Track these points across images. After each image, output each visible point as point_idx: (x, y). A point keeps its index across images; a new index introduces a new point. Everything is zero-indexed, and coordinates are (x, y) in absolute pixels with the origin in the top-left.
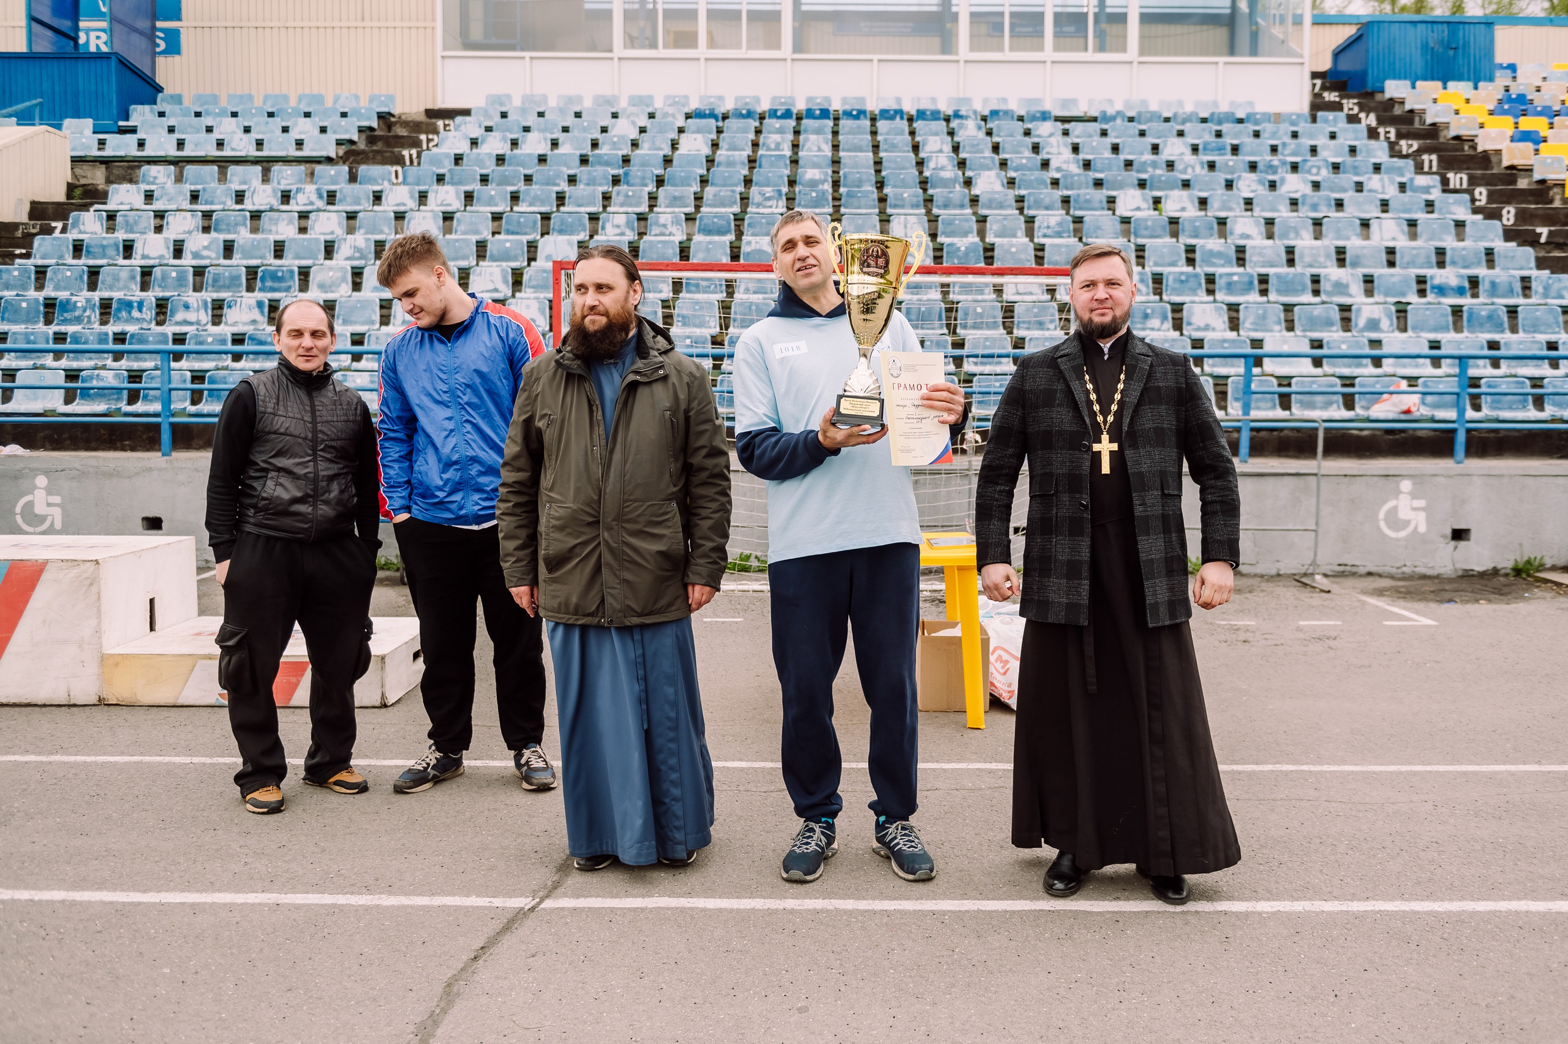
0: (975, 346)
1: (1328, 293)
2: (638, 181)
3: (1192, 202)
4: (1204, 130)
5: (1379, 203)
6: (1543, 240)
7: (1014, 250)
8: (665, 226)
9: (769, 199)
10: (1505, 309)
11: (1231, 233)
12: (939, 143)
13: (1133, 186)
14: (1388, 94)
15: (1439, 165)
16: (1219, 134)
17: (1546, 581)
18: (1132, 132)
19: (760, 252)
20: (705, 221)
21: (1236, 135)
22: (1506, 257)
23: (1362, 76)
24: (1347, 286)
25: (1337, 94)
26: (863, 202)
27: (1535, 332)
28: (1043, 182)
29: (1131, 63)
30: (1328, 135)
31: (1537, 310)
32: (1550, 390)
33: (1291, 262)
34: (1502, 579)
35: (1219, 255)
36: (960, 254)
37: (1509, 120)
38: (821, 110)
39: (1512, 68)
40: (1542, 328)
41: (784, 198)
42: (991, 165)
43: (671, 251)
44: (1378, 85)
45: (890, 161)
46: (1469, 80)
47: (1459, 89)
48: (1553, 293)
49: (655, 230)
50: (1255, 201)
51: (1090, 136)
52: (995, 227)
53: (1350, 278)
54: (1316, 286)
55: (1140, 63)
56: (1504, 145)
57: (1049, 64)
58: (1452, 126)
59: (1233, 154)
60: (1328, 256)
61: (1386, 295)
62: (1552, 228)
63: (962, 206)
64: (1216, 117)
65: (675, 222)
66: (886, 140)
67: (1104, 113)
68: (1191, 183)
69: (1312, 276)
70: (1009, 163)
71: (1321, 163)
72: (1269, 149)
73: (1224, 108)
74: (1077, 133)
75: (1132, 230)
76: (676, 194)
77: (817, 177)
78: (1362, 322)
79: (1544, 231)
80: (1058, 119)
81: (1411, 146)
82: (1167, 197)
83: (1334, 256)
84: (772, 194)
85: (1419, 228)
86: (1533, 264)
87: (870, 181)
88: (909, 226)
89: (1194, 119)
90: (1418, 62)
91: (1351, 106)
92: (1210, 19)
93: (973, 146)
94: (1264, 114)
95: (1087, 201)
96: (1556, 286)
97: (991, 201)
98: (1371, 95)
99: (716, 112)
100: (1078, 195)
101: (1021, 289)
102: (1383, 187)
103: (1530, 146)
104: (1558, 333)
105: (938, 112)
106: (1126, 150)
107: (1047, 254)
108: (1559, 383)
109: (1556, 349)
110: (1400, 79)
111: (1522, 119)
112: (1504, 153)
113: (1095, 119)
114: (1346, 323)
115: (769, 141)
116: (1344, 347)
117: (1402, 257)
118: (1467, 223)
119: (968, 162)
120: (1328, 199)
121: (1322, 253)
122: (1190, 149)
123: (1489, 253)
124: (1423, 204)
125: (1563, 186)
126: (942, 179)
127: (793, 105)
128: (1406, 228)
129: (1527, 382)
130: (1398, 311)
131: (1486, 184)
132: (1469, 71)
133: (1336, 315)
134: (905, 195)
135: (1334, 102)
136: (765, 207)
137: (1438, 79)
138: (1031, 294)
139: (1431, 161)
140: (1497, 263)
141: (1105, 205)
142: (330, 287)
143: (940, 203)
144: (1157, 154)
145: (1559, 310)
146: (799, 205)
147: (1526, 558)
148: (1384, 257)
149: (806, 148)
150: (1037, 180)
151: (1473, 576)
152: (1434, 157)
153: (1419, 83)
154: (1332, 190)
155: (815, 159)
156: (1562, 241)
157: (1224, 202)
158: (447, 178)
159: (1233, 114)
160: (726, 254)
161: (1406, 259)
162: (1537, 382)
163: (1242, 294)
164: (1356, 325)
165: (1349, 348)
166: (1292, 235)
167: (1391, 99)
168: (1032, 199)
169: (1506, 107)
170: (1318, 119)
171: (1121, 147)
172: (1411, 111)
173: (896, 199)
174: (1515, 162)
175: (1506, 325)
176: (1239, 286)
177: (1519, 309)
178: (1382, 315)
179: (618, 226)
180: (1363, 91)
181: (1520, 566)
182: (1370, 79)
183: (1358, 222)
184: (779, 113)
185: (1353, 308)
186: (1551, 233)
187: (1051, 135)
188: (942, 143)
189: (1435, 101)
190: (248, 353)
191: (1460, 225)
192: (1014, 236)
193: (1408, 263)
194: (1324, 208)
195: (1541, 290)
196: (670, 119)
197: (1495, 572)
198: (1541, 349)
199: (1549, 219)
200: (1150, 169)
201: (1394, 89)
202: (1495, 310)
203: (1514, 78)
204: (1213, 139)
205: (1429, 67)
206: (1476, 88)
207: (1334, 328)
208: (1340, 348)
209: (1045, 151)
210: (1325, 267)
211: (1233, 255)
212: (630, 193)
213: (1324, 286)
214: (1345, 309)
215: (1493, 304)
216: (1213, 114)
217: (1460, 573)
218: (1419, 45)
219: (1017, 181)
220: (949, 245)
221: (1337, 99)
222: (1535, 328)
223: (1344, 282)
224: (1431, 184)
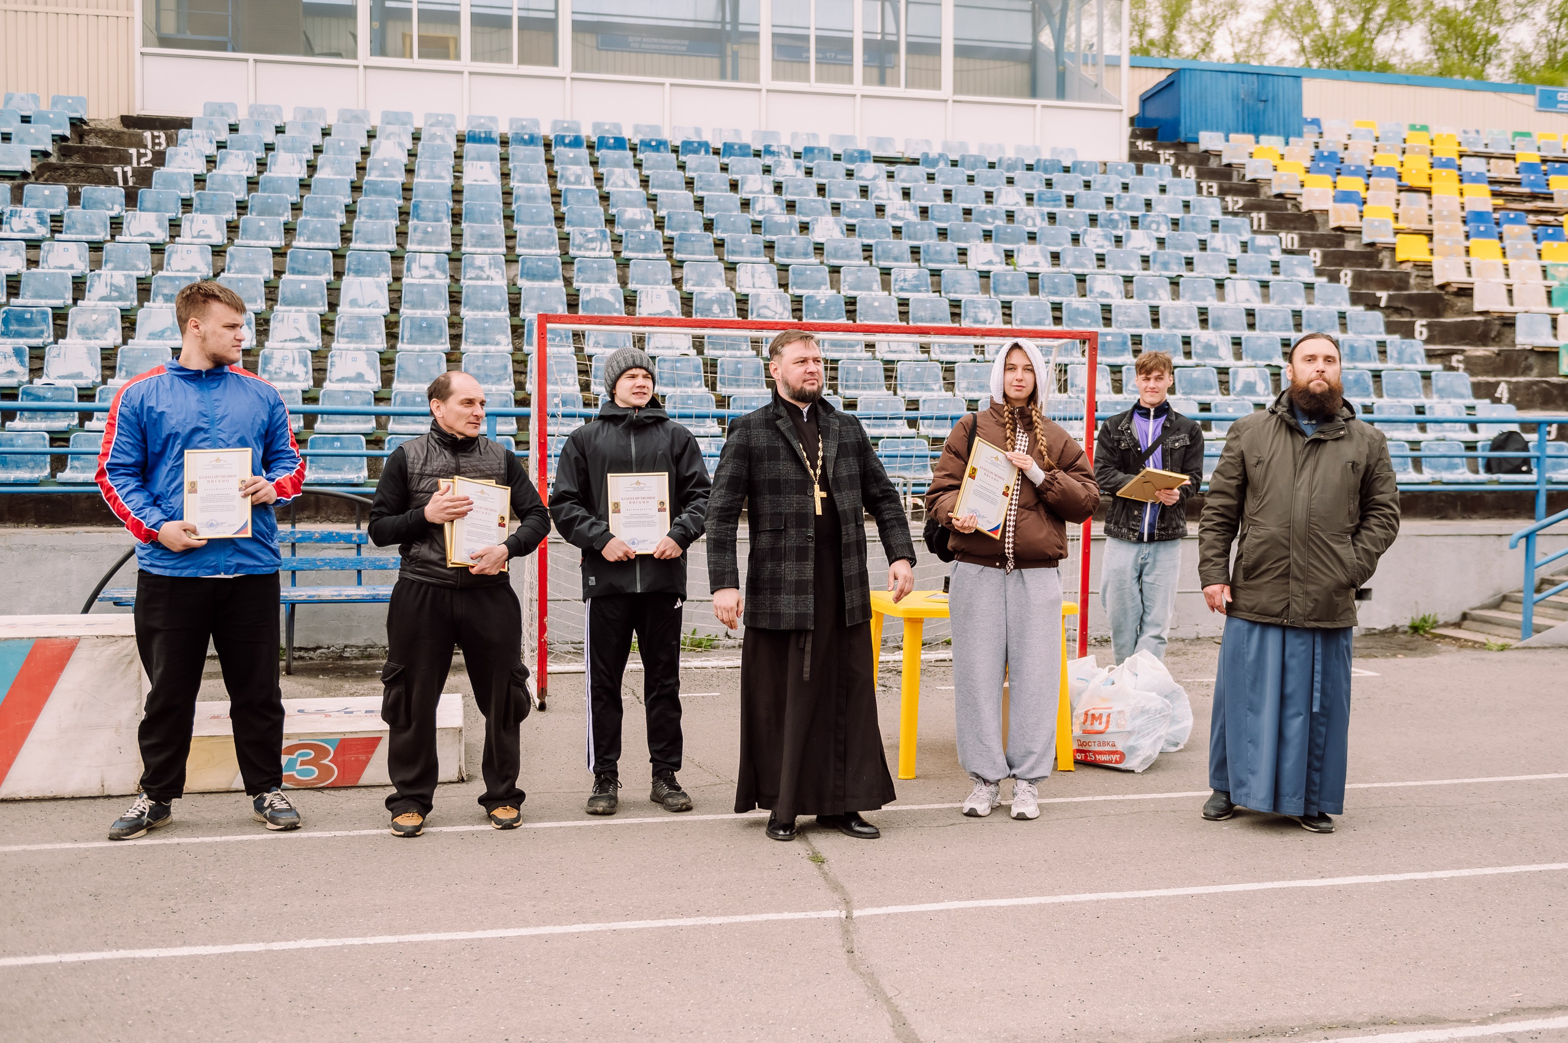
0: (867, 408)
1: (1198, 355)
2: (430, 214)
3: (1045, 257)
4: (1034, 178)
5: (1227, 263)
6: (1383, 304)
7: (876, 304)
8: (481, 268)
9: (592, 240)
10: (1370, 374)
11: (1091, 291)
12: (759, 182)
13: (979, 237)
14: (1202, 147)
15: (1267, 224)
16: (1049, 184)
17: (1444, 637)
18: (960, 178)
19: (600, 300)
20: (529, 264)
21: (1067, 186)
22: (1357, 321)
23: (1174, 125)
24: (1217, 348)
25: (1150, 143)
26: (697, 247)
27: (1397, 396)
28: (885, 230)
29: (946, 101)
30: (1158, 188)
31: (1398, 375)
32: (1427, 453)
33: (1156, 322)
34: (1402, 636)
35: (1085, 314)
36: (820, 307)
37: (1328, 179)
38: (616, 139)
39: (1316, 122)
40: (1404, 393)
41: (609, 240)
42: (823, 209)
43: (498, 298)
44: (1190, 135)
45: (712, 201)
46: (1279, 134)
47: (1271, 143)
48: (1406, 358)
49: (471, 273)
50: (1107, 257)
51: (917, 181)
52: (849, 279)
53: (1219, 339)
54: (1187, 348)
55: (954, 101)
56: (1329, 205)
57: (858, 97)
58: (1274, 183)
59: (1069, 206)
60: (1191, 317)
61: (1254, 358)
62: (1391, 293)
63: (806, 255)
64: (1042, 163)
65: (494, 265)
66: (700, 177)
67: (926, 155)
68: (1038, 236)
69: (1183, 337)
70: (842, 207)
71: (1160, 219)
72: (1104, 201)
73: (1046, 155)
74: (902, 176)
75: (992, 285)
76: (484, 231)
77: (638, 217)
78: (1239, 386)
79: (1383, 295)
80: (878, 160)
81: (1237, 202)
82: (1019, 251)
83: (1197, 319)
84: (595, 235)
85: (1271, 289)
86: (1382, 328)
87: (697, 223)
88: (756, 275)
89: (1020, 166)
90: (1230, 114)
91: (1167, 157)
92: (1009, 55)
93: (797, 187)
94: (1090, 163)
95: (938, 253)
96: (1409, 351)
97: (836, 250)
98: (1183, 145)
99: (494, 136)
100: (928, 246)
101: (894, 346)
102: (1226, 246)
103: (1354, 208)
104: (1419, 397)
105: (749, 147)
106: (959, 198)
107: (911, 309)
108: (1434, 447)
109: (1423, 413)
110: (1212, 130)
111: (1339, 178)
112: (1330, 213)
113: (915, 162)
114: (1225, 387)
115: (568, 173)
116: (1230, 410)
117: (1261, 319)
118: (1316, 285)
119: (797, 205)
120: (1179, 258)
121: (1186, 314)
122: (1025, 198)
123: (1342, 316)
124: (1269, 265)
125: (1393, 250)
126: (776, 223)
127: (578, 129)
128: (1258, 289)
129: (1407, 445)
130: (1272, 374)
131: (1318, 245)
132: (1278, 125)
133: (1214, 378)
134: (744, 241)
135: (1147, 151)
136: (587, 249)
137: (1249, 132)
138: (905, 352)
139: (1260, 219)
140: (1349, 327)
141: (956, 257)
142: (94, 332)
143: (782, 250)
144: (991, 202)
145: (1419, 375)
146: (626, 248)
147: (1421, 616)
148: (1244, 320)
149: (611, 182)
150: (877, 227)
151: (1375, 634)
152: (1263, 215)
153: (1232, 136)
154: (1176, 248)
155: (628, 196)
156: (1400, 305)
157: (1076, 257)
158: (195, 203)
159: (1059, 161)
160: (562, 303)
161: (1265, 321)
162: (1415, 444)
163: (1116, 355)
164: (1234, 388)
165: (1234, 411)
166: (1150, 295)
167: (1206, 151)
168: (880, 249)
169: (1322, 165)
170: (1144, 171)
171: (953, 193)
172: (1229, 165)
173: (734, 244)
174: (1343, 224)
175: (1372, 389)
176: (1113, 347)
177: (1383, 373)
178: (1258, 379)
179: (426, 268)
180: (1176, 141)
181: (1417, 623)
182: (1182, 128)
183: (1214, 282)
184: (567, 141)
185: (1231, 370)
186: (1390, 297)
187: (875, 178)
188: (763, 183)
189: (1251, 155)
190: (22, 410)
191: (1309, 287)
192: (870, 289)
193: (1267, 326)
194: (1175, 267)
195: (1395, 355)
196: (438, 142)
197: (1395, 630)
198: (1410, 413)
199: (1385, 282)
200: (990, 220)
201: (1209, 140)
202: (1361, 375)
203: (1321, 133)
204: (1044, 189)
205: (1241, 120)
206: (1287, 143)
207: (1213, 391)
208: (1227, 411)
209: (874, 195)
210: (1189, 328)
211: (1099, 314)
212: (430, 229)
213: (1195, 347)
214: (1223, 371)
215: (1355, 368)
216: (1038, 161)
217: (1363, 632)
218: (1230, 97)
219: (857, 228)
220: (808, 297)
221: (1151, 149)
222: (1397, 393)
223: (1214, 344)
224: (1272, 244)
